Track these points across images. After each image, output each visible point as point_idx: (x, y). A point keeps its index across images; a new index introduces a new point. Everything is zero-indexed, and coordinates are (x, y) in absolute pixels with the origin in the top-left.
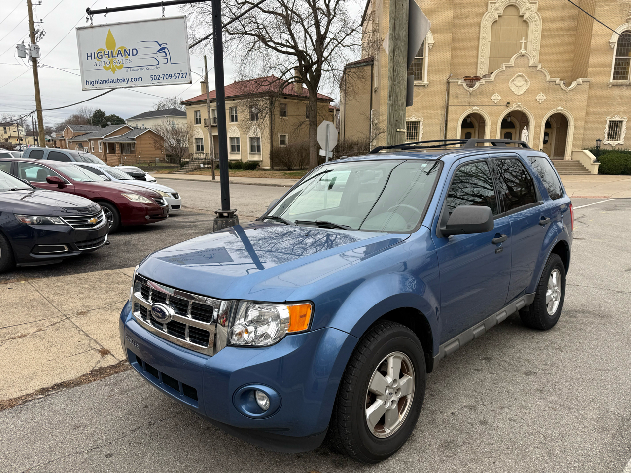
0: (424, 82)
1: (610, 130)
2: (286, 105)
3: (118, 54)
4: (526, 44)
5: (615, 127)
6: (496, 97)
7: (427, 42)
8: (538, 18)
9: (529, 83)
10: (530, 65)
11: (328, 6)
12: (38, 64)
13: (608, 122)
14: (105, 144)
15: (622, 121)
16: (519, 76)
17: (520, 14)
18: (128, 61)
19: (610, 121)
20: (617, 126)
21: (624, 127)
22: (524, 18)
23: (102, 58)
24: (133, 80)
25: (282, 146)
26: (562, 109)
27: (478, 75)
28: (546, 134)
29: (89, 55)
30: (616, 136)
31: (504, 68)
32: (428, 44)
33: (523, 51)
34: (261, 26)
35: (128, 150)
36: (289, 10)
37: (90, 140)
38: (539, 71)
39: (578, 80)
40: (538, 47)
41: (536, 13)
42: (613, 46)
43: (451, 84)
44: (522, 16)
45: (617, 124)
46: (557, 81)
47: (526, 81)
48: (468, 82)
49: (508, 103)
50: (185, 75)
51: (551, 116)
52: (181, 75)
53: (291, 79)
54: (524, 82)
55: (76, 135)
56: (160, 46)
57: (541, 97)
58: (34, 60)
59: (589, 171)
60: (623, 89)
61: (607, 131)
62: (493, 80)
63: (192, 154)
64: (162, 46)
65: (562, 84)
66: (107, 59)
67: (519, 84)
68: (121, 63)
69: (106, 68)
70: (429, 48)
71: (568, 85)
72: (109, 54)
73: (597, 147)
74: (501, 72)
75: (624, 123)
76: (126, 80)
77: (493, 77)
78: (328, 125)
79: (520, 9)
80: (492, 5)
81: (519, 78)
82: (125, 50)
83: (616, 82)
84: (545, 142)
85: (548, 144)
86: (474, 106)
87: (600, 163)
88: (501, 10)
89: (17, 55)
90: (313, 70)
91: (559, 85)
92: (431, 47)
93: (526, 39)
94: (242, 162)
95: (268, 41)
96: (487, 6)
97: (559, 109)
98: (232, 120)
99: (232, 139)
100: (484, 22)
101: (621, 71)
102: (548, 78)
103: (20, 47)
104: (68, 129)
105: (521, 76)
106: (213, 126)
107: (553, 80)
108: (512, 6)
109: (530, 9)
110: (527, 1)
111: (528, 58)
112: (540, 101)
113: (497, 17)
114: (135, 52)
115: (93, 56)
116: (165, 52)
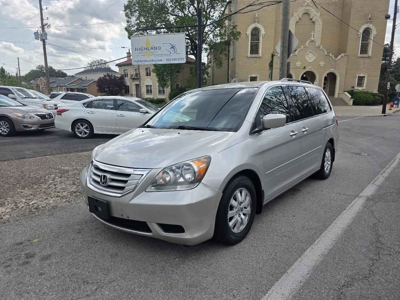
0: (259, 55)
2: (179, 67)
3: (151, 49)
4: (314, 35)
5: (361, 79)
6: (298, 64)
8: (320, 20)
9: (316, 56)
10: (317, 46)
12: (46, 43)
14: (68, 89)
15: (365, 77)
16: (310, 52)
17: (311, 18)
18: (156, 52)
19: (358, 77)
22: (313, 20)
24: (157, 60)
28: (325, 84)
29: (137, 49)
30: (361, 85)
31: (303, 48)
32: (262, 34)
33: (312, 39)
37: (58, 86)
38: (321, 49)
39: (342, 54)
40: (320, 36)
41: (319, 17)
42: (360, 36)
43: (274, 56)
44: (311, 19)
46: (331, 55)
49: (305, 67)
51: (327, 74)
52: (181, 59)
54: (313, 56)
56: (172, 46)
57: (322, 63)
58: (44, 41)
59: (348, 103)
60: (365, 59)
61: (357, 82)
62: (297, 54)
64: (173, 46)
66: (145, 51)
67: (311, 57)
68: (152, 53)
71: (336, 57)
72: (146, 49)
73: (352, 91)
74: (301, 50)
75: (366, 78)
76: (154, 61)
77: (296, 52)
79: (310, 15)
80: (296, 13)
81: (311, 54)
82: (155, 47)
83: (361, 55)
84: (324, 88)
87: (353, 99)
88: (301, 16)
89: (34, 38)
91: (332, 57)
92: (263, 36)
93: (314, 32)
94: (154, 99)
96: (293, 13)
97: (332, 70)
98: (148, 75)
99: (147, 86)
100: (292, 22)
101: (364, 49)
102: (326, 54)
103: (36, 34)
104: (41, 79)
105: (312, 52)
106: (136, 79)
107: (328, 54)
108: (307, 13)
109: (316, 15)
110: (314, 11)
111: (315, 42)
112: (322, 66)
113: (298, 20)
114: (160, 48)
115: (139, 49)
116: (174, 49)
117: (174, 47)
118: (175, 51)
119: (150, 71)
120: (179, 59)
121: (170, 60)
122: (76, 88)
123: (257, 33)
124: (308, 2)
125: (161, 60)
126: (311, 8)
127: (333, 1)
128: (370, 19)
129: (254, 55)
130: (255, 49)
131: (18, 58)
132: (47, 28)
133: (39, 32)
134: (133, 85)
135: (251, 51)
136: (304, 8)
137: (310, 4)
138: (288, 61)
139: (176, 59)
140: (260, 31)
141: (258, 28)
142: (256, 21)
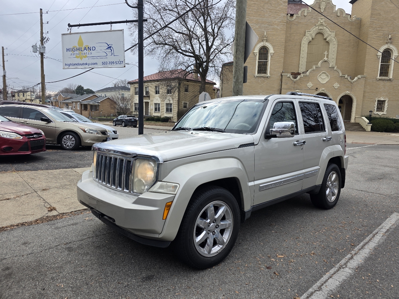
0: (267, 75)
1: (378, 106)
2: (188, 85)
3: (85, 49)
4: (328, 55)
5: (381, 104)
6: (310, 85)
7: (270, 52)
8: (334, 40)
9: (329, 77)
10: (330, 66)
11: (213, 30)
12: (44, 57)
13: (377, 101)
14: (81, 105)
15: (385, 101)
16: (323, 73)
18: (90, 54)
19: (378, 101)
20: (382, 103)
21: (386, 104)
23: (75, 51)
24: (92, 64)
25: (185, 109)
26: (349, 92)
27: (300, 72)
28: (340, 107)
29: (68, 49)
30: (381, 109)
31: (315, 68)
32: (271, 53)
33: (326, 59)
34: (174, 40)
35: (95, 109)
36: (191, 32)
37: (73, 102)
38: (335, 70)
39: (358, 76)
40: (335, 56)
41: (334, 37)
42: (379, 57)
43: (283, 76)
44: (326, 39)
45: (382, 102)
46: (346, 76)
47: (327, 76)
48: (293, 75)
49: (317, 88)
50: (121, 62)
51: (342, 97)
52: (119, 62)
53: (191, 70)
54: (326, 77)
55: (65, 99)
56: (108, 45)
58: (42, 54)
59: (365, 129)
60: (385, 82)
61: (376, 107)
62: (308, 75)
63: (132, 112)
64: (110, 46)
65: (349, 78)
66: (78, 52)
67: (323, 78)
68: (86, 55)
69: (77, 57)
70: (271, 56)
71: (352, 79)
72: (79, 49)
73: (370, 115)
74: (312, 70)
75: (386, 102)
76: (88, 64)
77: (308, 73)
78: (205, 94)
79: (324, 35)
80: (308, 32)
81: (324, 74)
82: (88, 47)
83: (381, 77)
86: (297, 89)
87: (372, 125)
88: (314, 36)
89: (32, 51)
90: (204, 66)
91: (347, 78)
92: (272, 55)
93: (328, 52)
94: (161, 117)
95: (179, 49)
96: (305, 33)
97: (347, 92)
98: (157, 93)
99: (156, 104)
100: (304, 42)
101: (384, 71)
102: (341, 75)
103: (34, 47)
104: (60, 95)
105: (325, 73)
106: (146, 97)
107: (343, 76)
108: (320, 33)
109: (330, 35)
110: (329, 30)
111: (329, 63)
112: (336, 88)
113: (311, 39)
114: (94, 48)
115: (70, 50)
116: (111, 49)
117: (110, 47)
118: (112, 52)
119: (159, 89)
120: (117, 62)
121: (106, 63)
122: (89, 104)
123: (266, 52)
124: (322, 21)
125: (96, 64)
126: (325, 27)
127: (349, 21)
128: (390, 39)
129: (262, 75)
130: (262, 68)
132: (46, 42)
133: (37, 45)
135: (258, 70)
136: (317, 27)
137: (324, 23)
138: (245, 65)
139: (113, 63)
140: (269, 51)
141: (268, 48)
142: (265, 40)
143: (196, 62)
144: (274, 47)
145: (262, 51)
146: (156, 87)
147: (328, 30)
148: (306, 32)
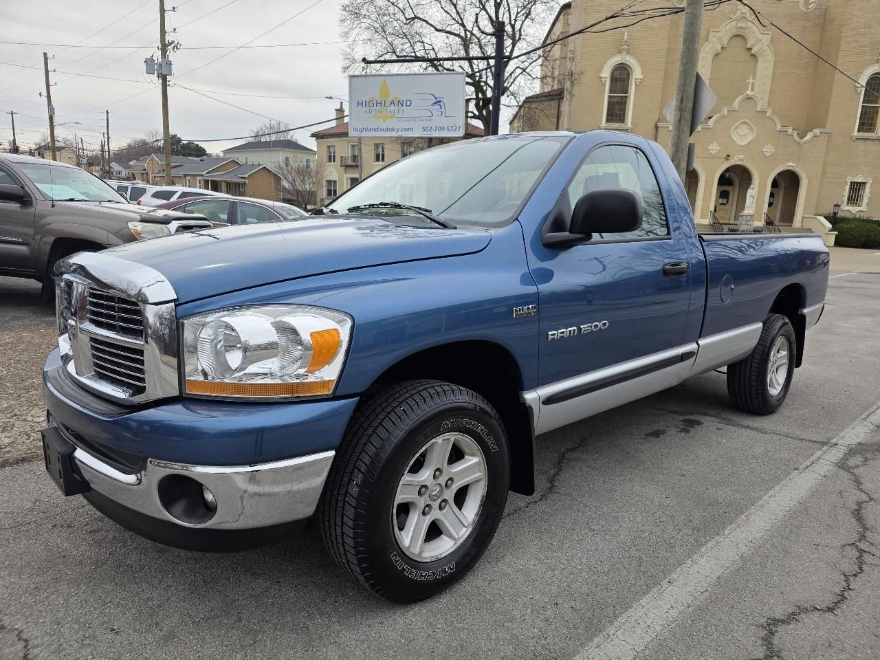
0: (626, 125)
1: (850, 193)
3: (391, 104)
4: (753, 84)
5: (857, 188)
6: (714, 148)
7: (634, 77)
8: (768, 51)
9: (755, 133)
10: (758, 109)
11: (513, 27)
12: (168, 83)
13: (849, 183)
14: (206, 182)
15: (865, 183)
16: (743, 123)
17: (748, 46)
18: (401, 112)
19: (851, 183)
20: (859, 189)
21: (868, 189)
22: (753, 51)
23: (373, 106)
24: (403, 130)
26: (794, 165)
28: (772, 195)
29: (360, 102)
30: (857, 201)
31: (726, 112)
32: (635, 79)
33: (749, 92)
35: (236, 191)
37: (185, 175)
38: (767, 117)
39: (815, 131)
40: (767, 87)
41: (768, 46)
42: (859, 91)
43: (659, 129)
44: (750, 49)
45: (860, 186)
46: (790, 131)
47: (751, 129)
49: (728, 156)
50: (458, 128)
51: (779, 174)
54: (749, 131)
56: (436, 99)
57: (768, 149)
58: (164, 78)
60: (869, 144)
61: (846, 195)
62: (711, 127)
63: (323, 200)
64: (438, 99)
65: (795, 135)
66: (379, 108)
67: (742, 133)
68: (393, 113)
69: (376, 117)
70: (636, 84)
71: (802, 136)
72: (381, 103)
73: (835, 213)
74: (721, 117)
75: (868, 186)
76: (396, 130)
77: (711, 122)
79: (748, 41)
80: (714, 33)
81: (744, 126)
82: (399, 101)
83: (861, 135)
84: (770, 204)
85: (773, 207)
88: (725, 41)
89: (144, 71)
91: (792, 135)
92: (638, 83)
93: (754, 77)
96: (708, 35)
97: (790, 165)
98: (378, 160)
100: (704, 55)
101: (868, 121)
103: (149, 62)
104: (152, 159)
105: (746, 123)
106: (352, 166)
107: (785, 129)
108: (739, 36)
109: (760, 41)
110: (757, 30)
111: (756, 101)
112: (768, 155)
113: (720, 49)
114: (409, 103)
115: (364, 104)
116: (440, 105)
117: (439, 102)
118: (443, 110)
119: (383, 151)
120: (450, 128)
121: (430, 129)
122: (224, 181)
123: (625, 76)
124: (744, 11)
125: (411, 129)
126: (751, 24)
127: (802, 11)
129: (616, 125)
130: (616, 112)
131: (107, 113)
132: (172, 51)
133: (155, 58)
134: (345, 179)
135: (608, 115)
136: (735, 22)
137: (748, 15)
139: (443, 128)
140: (632, 72)
141: (628, 65)
142: (625, 50)
143: (477, 95)
144: (642, 65)
145: (617, 74)
146: (377, 146)
147: (755, 28)
148: (710, 32)
